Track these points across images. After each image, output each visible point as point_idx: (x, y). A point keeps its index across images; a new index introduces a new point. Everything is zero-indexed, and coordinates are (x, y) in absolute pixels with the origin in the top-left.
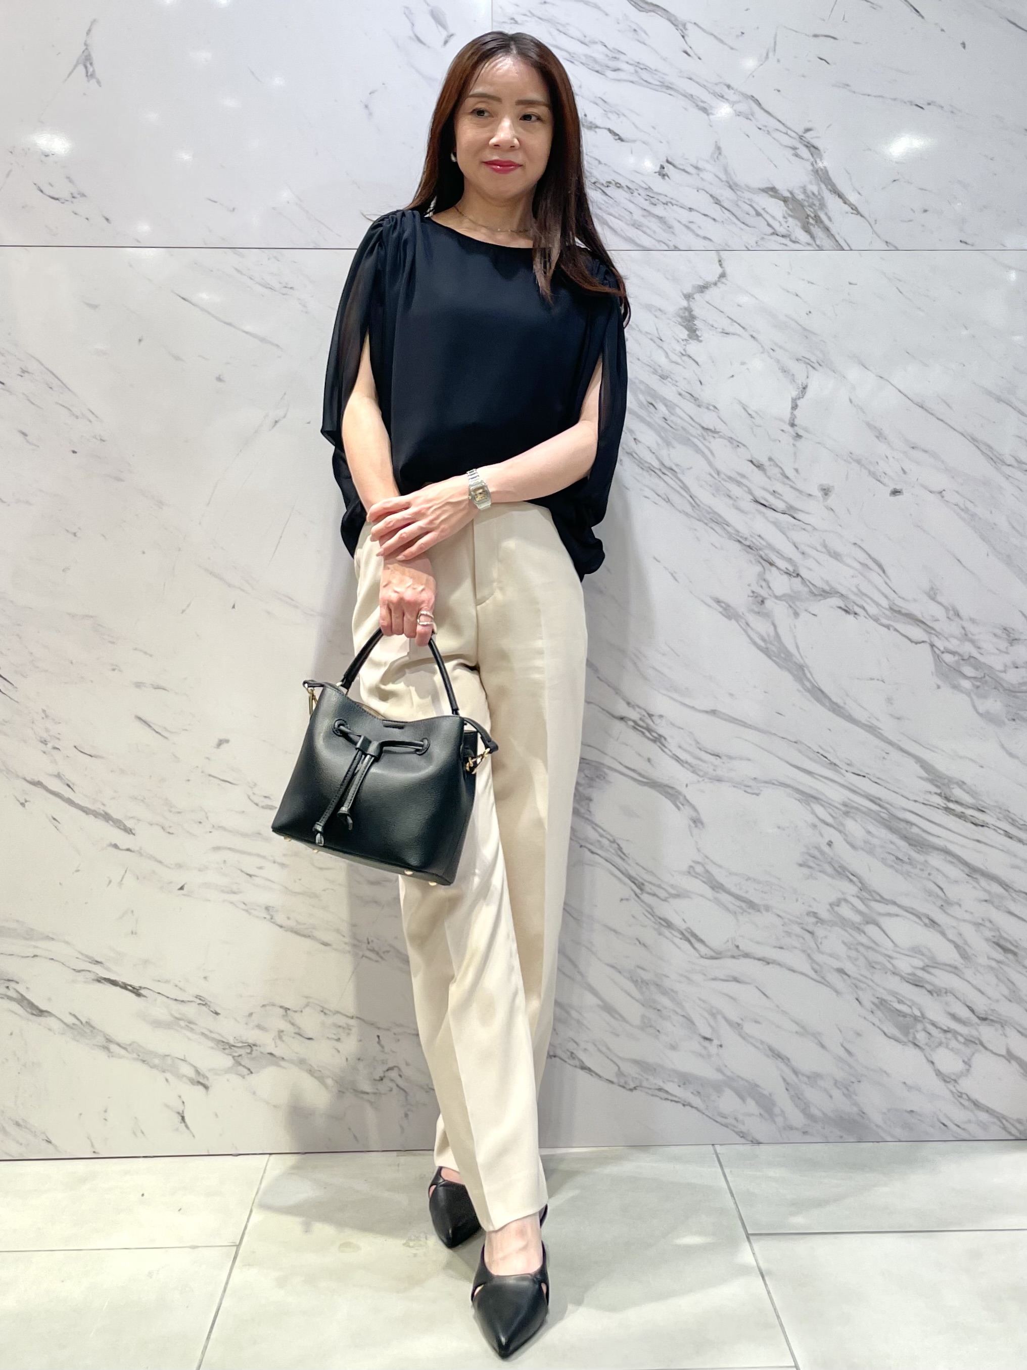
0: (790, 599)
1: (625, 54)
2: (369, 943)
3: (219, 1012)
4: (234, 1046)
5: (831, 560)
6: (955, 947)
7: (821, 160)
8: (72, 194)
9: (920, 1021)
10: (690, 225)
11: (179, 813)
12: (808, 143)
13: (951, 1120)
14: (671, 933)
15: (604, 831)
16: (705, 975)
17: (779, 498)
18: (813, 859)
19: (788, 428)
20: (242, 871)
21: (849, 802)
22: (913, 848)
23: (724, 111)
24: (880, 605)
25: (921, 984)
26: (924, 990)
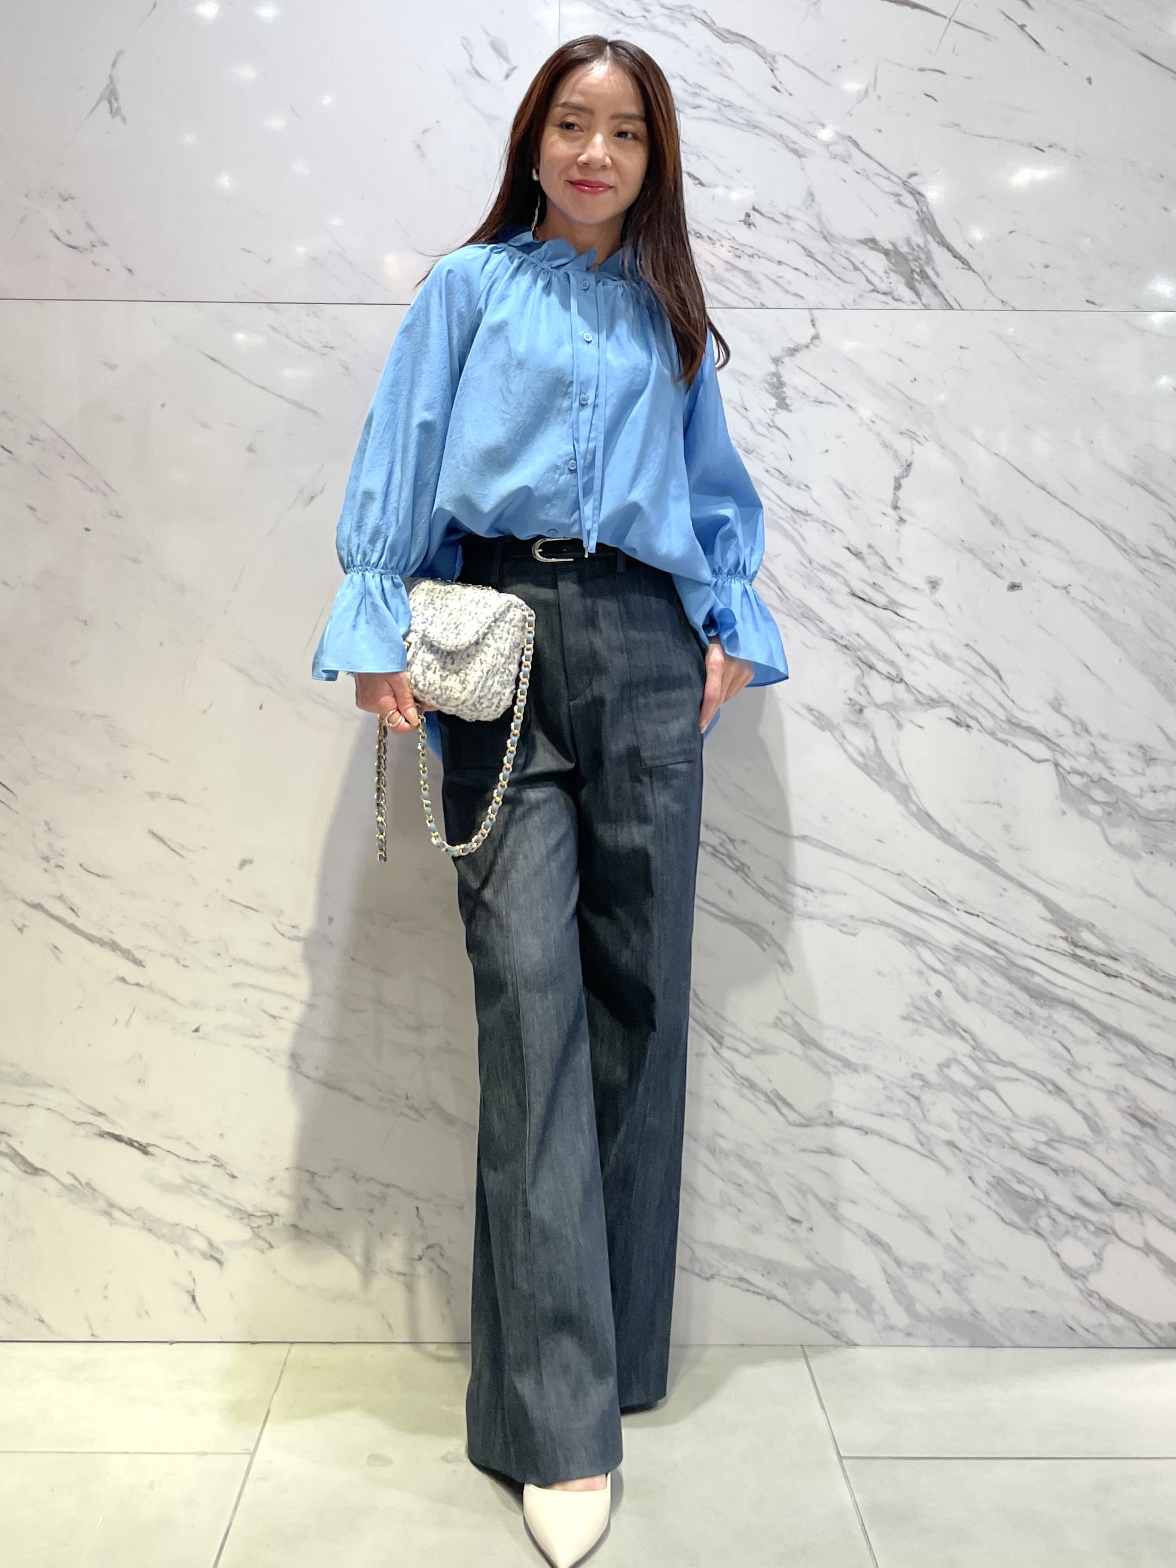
0: (892, 708)
1: (707, 90)
2: (407, 1098)
3: (236, 1174)
4: (252, 1215)
5: (940, 664)
6: (1084, 1118)
7: (927, 208)
8: (91, 242)
9: (1043, 1205)
10: (780, 281)
11: (195, 943)
12: (913, 189)
14: (754, 1095)
16: (794, 1146)
17: (880, 591)
18: (920, 1012)
19: (892, 512)
20: (265, 1012)
21: (960, 945)
22: (1036, 1001)
24: (997, 718)
25: (1044, 1162)
26: (1048, 1169)
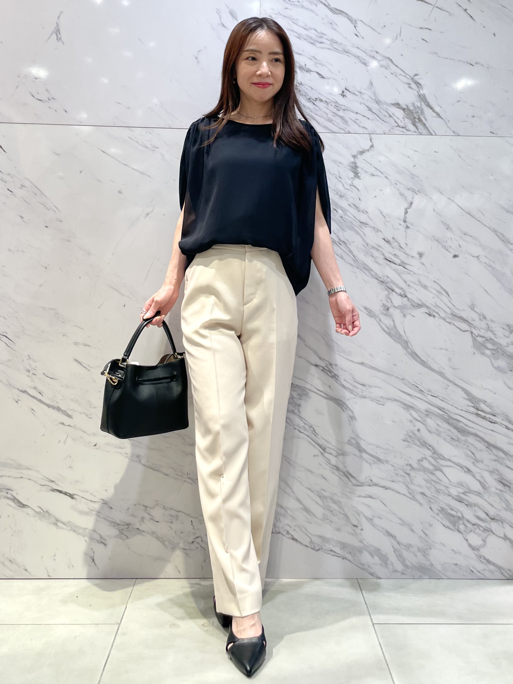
0: (402, 308)
1: (326, 35)
2: (188, 474)
3: (112, 507)
4: (120, 524)
5: (423, 290)
6: (479, 483)
7: (422, 90)
8: (48, 98)
9: (461, 519)
10: (357, 121)
11: (95, 408)
12: (416, 81)
13: (475, 569)
14: (339, 473)
15: (306, 421)
16: (355, 494)
17: (397, 258)
18: (410, 438)
19: (402, 223)
21: (428, 409)
22: (460, 433)
23: (374, 64)
24: (447, 312)
25: (462, 501)
26: (463, 504)
